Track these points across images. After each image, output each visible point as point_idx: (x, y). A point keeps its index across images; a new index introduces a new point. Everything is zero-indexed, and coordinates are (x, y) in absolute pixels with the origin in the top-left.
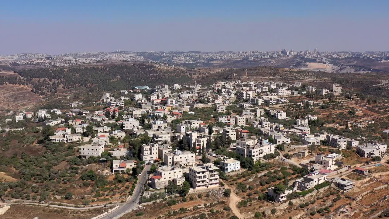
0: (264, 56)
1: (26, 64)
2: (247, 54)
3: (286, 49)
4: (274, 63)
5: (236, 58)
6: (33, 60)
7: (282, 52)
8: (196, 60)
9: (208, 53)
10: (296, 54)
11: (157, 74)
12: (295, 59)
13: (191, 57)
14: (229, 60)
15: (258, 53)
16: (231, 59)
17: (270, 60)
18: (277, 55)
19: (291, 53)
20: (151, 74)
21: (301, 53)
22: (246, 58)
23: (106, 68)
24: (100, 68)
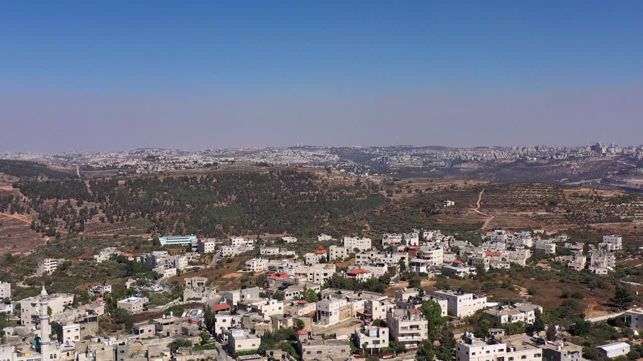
0: (557, 155)
1: (104, 167)
2: (525, 151)
3: (600, 143)
4: (577, 169)
5: (505, 159)
6: (119, 161)
7: (593, 148)
8: (430, 162)
9: (458, 149)
10: (619, 151)
11: (317, 192)
12: (618, 161)
13: (423, 156)
14: (489, 163)
15: (546, 150)
16: (494, 160)
17: (568, 163)
18: (582, 153)
19: (610, 149)
20: (304, 191)
21: (630, 151)
22: (523, 160)
23: (211, 180)
24: (199, 180)
